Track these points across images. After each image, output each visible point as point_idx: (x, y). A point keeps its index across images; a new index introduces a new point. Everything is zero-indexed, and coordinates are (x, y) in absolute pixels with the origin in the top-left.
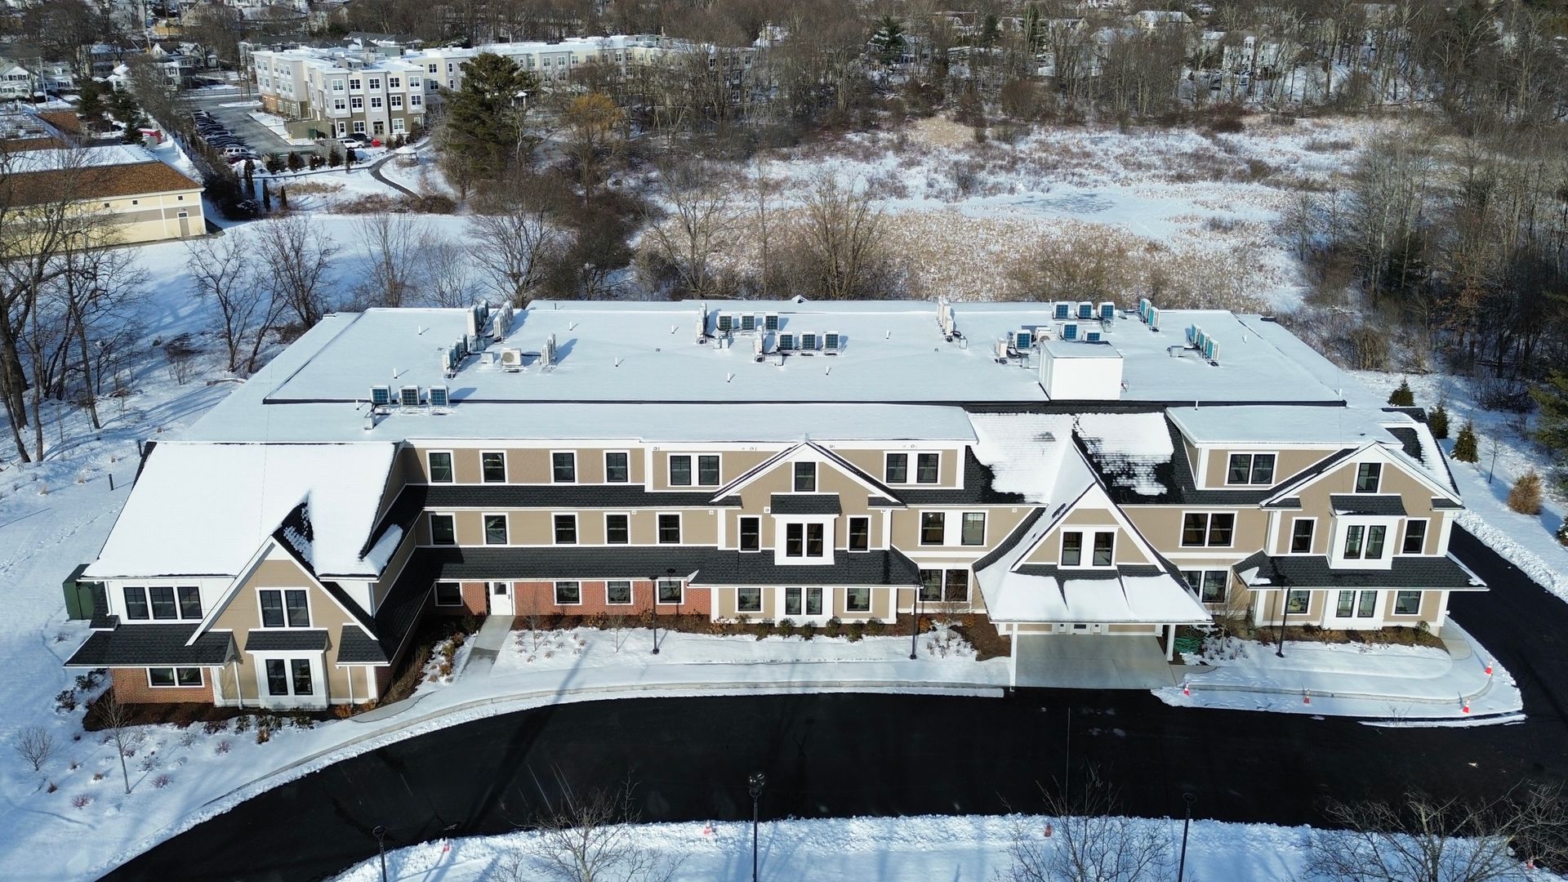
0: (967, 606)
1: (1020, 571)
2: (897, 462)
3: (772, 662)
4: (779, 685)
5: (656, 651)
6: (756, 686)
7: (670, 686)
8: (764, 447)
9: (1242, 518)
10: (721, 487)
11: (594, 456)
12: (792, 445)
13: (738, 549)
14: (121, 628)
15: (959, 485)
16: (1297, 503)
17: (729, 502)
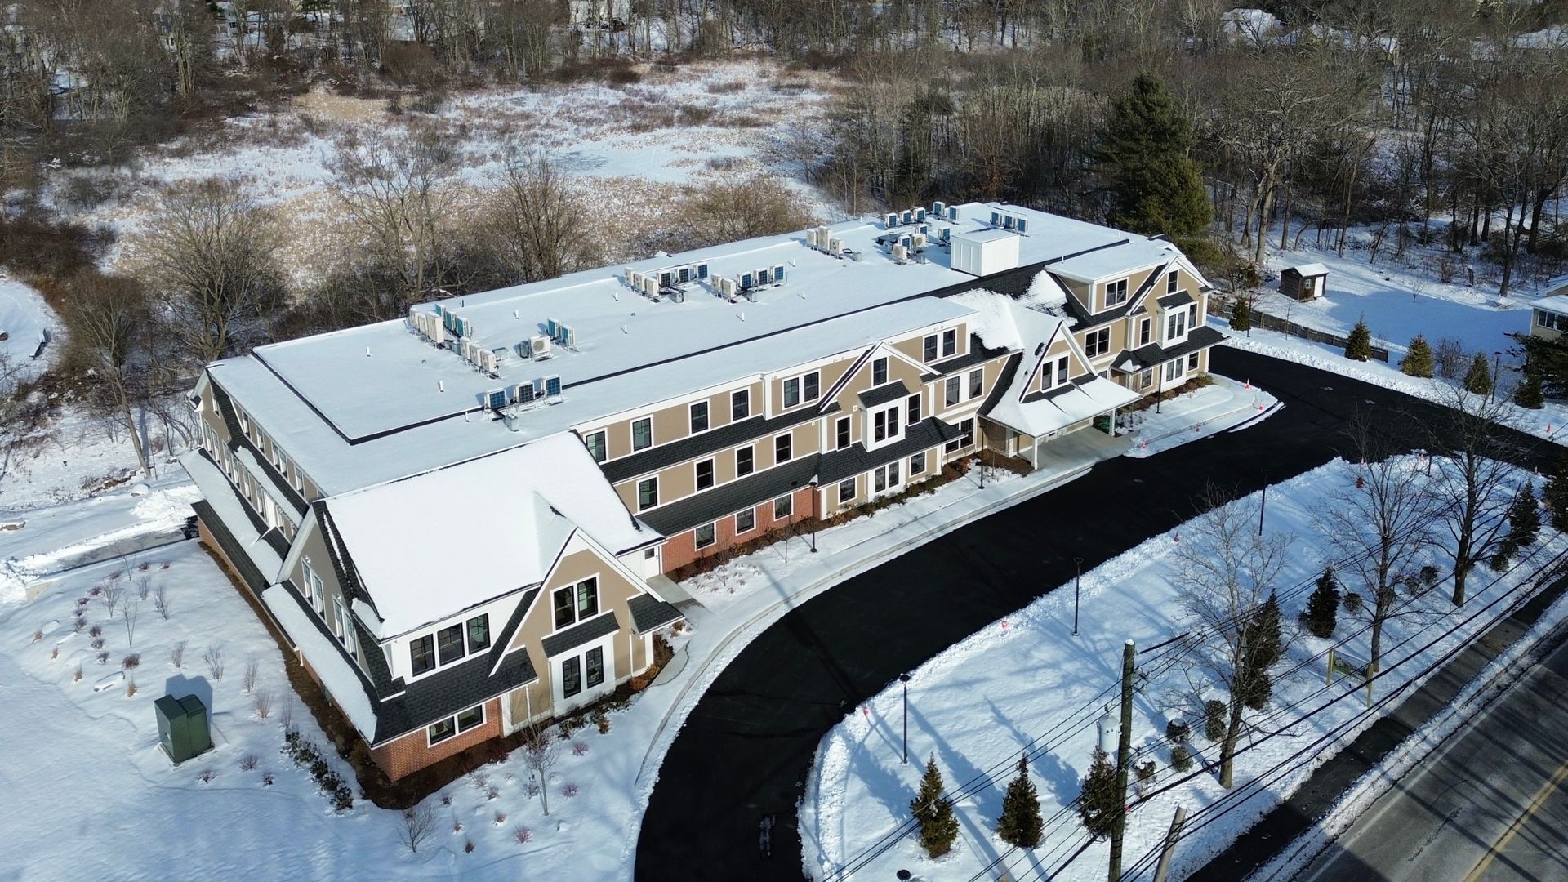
0: (973, 447)
1: (1024, 402)
2: (931, 342)
3: (901, 526)
4: (925, 536)
5: (814, 550)
6: (910, 543)
7: (857, 566)
8: (848, 355)
9: (1114, 329)
10: (820, 399)
11: (723, 400)
12: (868, 348)
13: (835, 449)
14: (408, 689)
15: (968, 351)
16: (1143, 309)
17: (830, 410)
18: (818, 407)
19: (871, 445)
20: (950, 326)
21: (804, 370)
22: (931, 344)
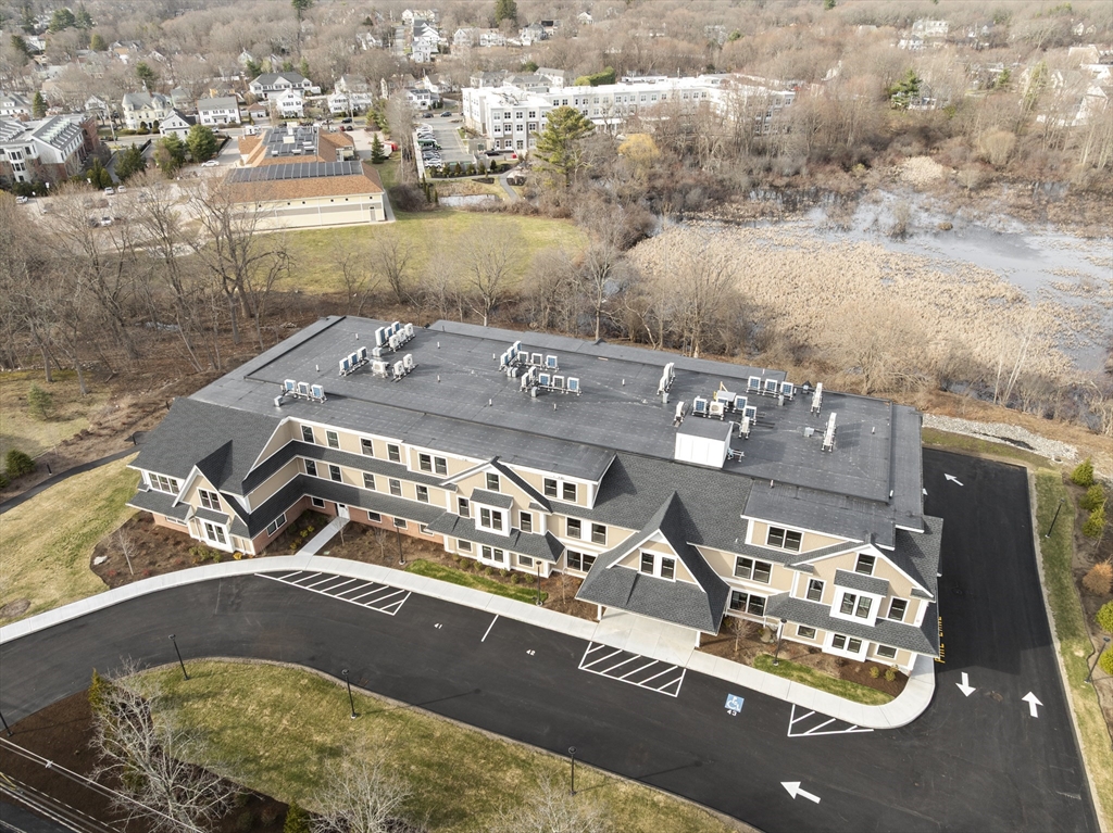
1: (613, 569)
2: (551, 483)
8: (470, 459)
9: (777, 568)
10: (448, 477)
11: (381, 444)
12: (485, 462)
13: (458, 514)
14: (150, 490)
15: (590, 506)
16: (810, 569)
17: (450, 487)
18: (442, 481)
19: (479, 526)
20: (571, 480)
21: (433, 453)
22: (551, 485)
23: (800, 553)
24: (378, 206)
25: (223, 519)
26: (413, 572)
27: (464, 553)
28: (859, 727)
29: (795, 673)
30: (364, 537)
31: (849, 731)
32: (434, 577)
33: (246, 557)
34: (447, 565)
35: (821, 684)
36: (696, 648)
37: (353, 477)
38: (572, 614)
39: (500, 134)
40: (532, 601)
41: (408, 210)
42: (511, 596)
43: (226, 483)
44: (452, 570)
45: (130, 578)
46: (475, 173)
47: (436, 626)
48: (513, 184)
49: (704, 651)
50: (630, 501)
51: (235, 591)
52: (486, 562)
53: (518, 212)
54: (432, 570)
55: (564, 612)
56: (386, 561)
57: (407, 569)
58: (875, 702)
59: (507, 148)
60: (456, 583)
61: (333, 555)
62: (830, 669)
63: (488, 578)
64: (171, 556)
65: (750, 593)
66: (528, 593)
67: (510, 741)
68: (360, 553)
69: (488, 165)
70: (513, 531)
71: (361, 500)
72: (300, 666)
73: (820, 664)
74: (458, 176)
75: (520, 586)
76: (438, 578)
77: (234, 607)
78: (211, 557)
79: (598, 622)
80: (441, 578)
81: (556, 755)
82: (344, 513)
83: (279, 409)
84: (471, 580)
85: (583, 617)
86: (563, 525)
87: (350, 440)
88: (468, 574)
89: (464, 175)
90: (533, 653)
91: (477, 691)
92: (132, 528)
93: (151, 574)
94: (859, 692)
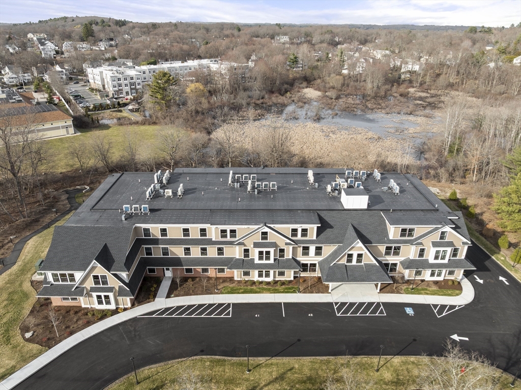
0: (316, 274)
8: (251, 227)
9: (403, 248)
10: (237, 239)
11: (195, 229)
12: (260, 226)
13: (243, 258)
14: (52, 285)
15: (315, 238)
16: (421, 244)
17: (240, 244)
18: (234, 242)
19: (257, 261)
20: (305, 226)
21: (228, 228)
22: (294, 231)
23: (414, 238)
24: (70, 126)
25: (111, 290)
26: (226, 293)
27: (247, 278)
28: (459, 306)
29: (422, 292)
30: (187, 283)
31: (457, 308)
32: (239, 293)
33: (125, 309)
34: (241, 286)
35: (434, 293)
36: (379, 293)
37: (178, 251)
38: (316, 293)
39: (116, 89)
40: (294, 292)
41: (83, 128)
42: (283, 292)
43: (113, 267)
44: (246, 288)
45: (58, 339)
46: (110, 108)
47: (256, 316)
48: (134, 112)
49: (382, 293)
50: (332, 232)
51: (132, 329)
52: (261, 279)
53: (145, 124)
54: (235, 290)
55: (312, 293)
56: (208, 291)
57: (222, 293)
58: (457, 295)
59: (120, 96)
60: (252, 293)
61: (176, 296)
62: (432, 286)
63: (265, 287)
64: (77, 320)
65: (391, 262)
66: (290, 289)
67: (332, 357)
68: (191, 291)
69: (116, 103)
70: (275, 260)
71: (183, 263)
72: (199, 357)
73: (428, 285)
74: (102, 110)
75: (283, 287)
76: (241, 293)
77: (138, 337)
78: (104, 315)
79: (330, 293)
80: (243, 293)
81: (357, 357)
82: (169, 274)
83: (125, 222)
84: (258, 290)
85: (322, 293)
86: (300, 250)
87: (175, 230)
88: (254, 287)
89: (105, 109)
90: (312, 315)
91: (299, 340)
92: (38, 311)
93: (71, 333)
94: (449, 292)
